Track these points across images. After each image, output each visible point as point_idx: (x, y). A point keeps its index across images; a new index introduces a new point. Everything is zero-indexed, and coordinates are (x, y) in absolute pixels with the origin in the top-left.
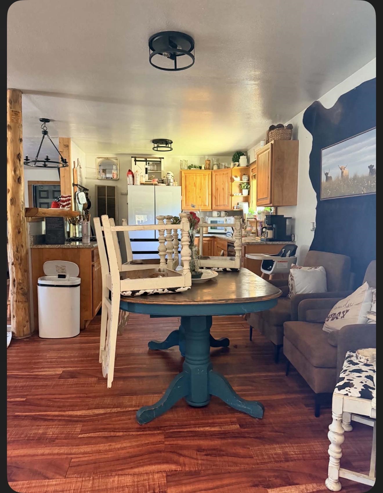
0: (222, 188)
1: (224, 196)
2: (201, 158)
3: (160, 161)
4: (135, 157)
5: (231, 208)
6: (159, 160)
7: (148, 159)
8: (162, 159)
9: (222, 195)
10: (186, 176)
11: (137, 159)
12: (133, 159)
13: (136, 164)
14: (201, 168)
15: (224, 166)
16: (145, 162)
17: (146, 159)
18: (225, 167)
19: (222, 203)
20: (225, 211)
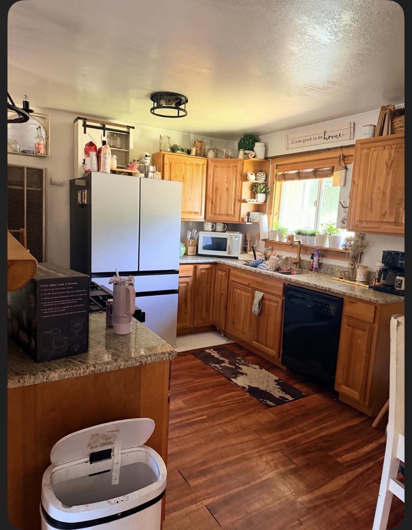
0: (225, 189)
1: (228, 202)
2: (184, 136)
3: (128, 133)
4: (86, 119)
5: (239, 220)
6: (125, 129)
7: (107, 126)
8: (131, 129)
9: (224, 198)
10: (170, 164)
11: (88, 123)
12: (80, 122)
13: (85, 132)
14: (189, 152)
15: (226, 154)
16: (102, 131)
17: (104, 126)
18: (227, 156)
19: (223, 211)
20: (224, 223)
